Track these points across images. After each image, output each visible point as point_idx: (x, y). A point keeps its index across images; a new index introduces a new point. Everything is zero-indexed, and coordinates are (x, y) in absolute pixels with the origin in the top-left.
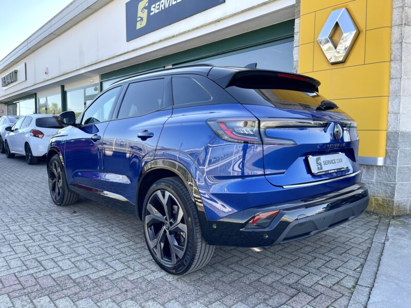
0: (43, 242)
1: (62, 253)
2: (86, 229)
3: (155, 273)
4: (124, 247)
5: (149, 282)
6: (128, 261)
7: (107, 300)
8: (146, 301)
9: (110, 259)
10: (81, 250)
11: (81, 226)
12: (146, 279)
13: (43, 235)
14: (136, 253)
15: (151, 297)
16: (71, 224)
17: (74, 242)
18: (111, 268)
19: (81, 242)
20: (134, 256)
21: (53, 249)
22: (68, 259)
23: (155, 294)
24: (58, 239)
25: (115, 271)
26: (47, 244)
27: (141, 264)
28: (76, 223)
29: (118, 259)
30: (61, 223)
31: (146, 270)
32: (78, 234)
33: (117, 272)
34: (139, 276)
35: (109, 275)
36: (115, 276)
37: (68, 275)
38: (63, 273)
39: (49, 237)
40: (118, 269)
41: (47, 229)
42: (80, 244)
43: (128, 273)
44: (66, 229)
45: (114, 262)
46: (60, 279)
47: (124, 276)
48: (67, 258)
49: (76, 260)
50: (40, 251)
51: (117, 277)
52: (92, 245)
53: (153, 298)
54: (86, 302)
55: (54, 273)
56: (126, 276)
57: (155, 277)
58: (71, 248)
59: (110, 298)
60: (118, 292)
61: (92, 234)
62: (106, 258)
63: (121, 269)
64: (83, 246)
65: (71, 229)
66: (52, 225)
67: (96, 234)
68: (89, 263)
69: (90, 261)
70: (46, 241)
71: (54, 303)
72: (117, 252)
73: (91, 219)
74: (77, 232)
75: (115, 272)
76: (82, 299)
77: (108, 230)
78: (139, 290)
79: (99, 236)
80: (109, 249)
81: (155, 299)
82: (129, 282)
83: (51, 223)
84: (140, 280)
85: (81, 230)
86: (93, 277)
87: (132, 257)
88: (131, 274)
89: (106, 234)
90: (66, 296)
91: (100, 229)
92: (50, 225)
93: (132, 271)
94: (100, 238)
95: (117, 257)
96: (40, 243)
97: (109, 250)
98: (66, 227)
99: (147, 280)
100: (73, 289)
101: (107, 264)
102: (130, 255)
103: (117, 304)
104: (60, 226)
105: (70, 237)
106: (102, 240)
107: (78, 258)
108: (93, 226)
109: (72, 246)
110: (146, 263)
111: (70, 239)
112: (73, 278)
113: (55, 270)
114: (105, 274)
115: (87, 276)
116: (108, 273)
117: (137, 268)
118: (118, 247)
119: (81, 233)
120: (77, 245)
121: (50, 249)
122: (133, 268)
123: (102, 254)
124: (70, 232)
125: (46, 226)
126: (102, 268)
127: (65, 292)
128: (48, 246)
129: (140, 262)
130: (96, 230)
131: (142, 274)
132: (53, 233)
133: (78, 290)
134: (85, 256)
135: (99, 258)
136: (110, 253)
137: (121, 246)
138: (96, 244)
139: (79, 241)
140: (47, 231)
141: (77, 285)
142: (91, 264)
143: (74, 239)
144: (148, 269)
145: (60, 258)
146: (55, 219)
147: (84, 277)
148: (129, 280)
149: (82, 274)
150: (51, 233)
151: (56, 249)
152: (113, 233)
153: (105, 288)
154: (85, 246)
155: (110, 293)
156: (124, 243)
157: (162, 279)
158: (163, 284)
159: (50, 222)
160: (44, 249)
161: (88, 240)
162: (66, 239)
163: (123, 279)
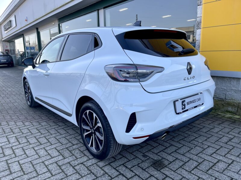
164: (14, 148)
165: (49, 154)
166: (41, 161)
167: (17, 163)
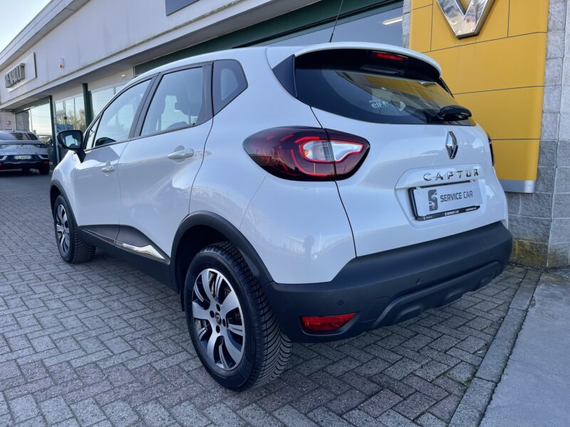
0: (20, 309)
1: (42, 327)
2: (89, 289)
3: (170, 358)
4: (135, 318)
5: (158, 372)
6: (135, 339)
7: (86, 401)
8: (146, 403)
9: (109, 336)
10: (71, 322)
11: (81, 286)
12: (154, 367)
13: (24, 299)
14: (150, 326)
15: (154, 396)
16: (68, 282)
17: (65, 309)
18: (106, 350)
19: (75, 310)
20: (146, 331)
21: (31, 320)
22: (49, 335)
23: (161, 391)
24: (42, 305)
25: (111, 354)
26: (24, 313)
27: (153, 343)
28: (75, 281)
29: (121, 337)
30: (54, 280)
31: (158, 353)
32: (74, 297)
33: (114, 357)
34: (145, 362)
35: (100, 361)
36: (110, 363)
37: (42, 361)
38: (35, 357)
39: (32, 301)
40: (116, 352)
41: (32, 290)
42: (72, 313)
43: (130, 357)
44: (59, 290)
45: (114, 340)
46: (29, 366)
47: (122, 363)
48: (47, 333)
49: (60, 337)
50: (12, 323)
51: (111, 365)
52: (89, 314)
53: (156, 398)
54: (56, 404)
55: (22, 357)
56: (125, 363)
57: (168, 364)
58: (57, 318)
59: (93, 397)
60: (107, 389)
61: (95, 297)
62: (103, 334)
63: (121, 351)
64: (76, 315)
65: (65, 290)
66: (42, 283)
67: (100, 296)
68: (77, 342)
69: (79, 339)
70: (25, 308)
71: (8, 404)
72: (124, 325)
73: (99, 274)
74: (73, 294)
75: (111, 357)
76: (51, 398)
77: (119, 290)
78: (139, 384)
79: (104, 300)
80: (112, 320)
81: (160, 399)
82: (127, 372)
83: (41, 281)
84: (145, 369)
85: (80, 290)
86: (76, 364)
87: (143, 332)
88: (134, 359)
89: (115, 298)
90: (28, 393)
91: (108, 289)
92: (38, 284)
93: (136, 355)
94: (104, 303)
95: (121, 332)
96: (17, 310)
97: (112, 323)
98: (60, 287)
99: (156, 370)
100: (41, 382)
101: (102, 343)
102: (140, 330)
103: (101, 408)
104: (52, 285)
105: (61, 301)
106: (106, 306)
107: (63, 335)
108: (99, 286)
109: (59, 316)
110: (160, 342)
111: (60, 305)
112: (47, 364)
113: (26, 352)
114: (94, 360)
115: (68, 362)
116: (101, 358)
117: (144, 350)
118: (125, 317)
119: (78, 296)
120: (67, 314)
121: (26, 321)
122: (139, 350)
123: (100, 328)
124: (63, 295)
125: (31, 285)
126: (94, 350)
127: (29, 386)
128: (25, 316)
129: (152, 340)
130: (102, 291)
131: (151, 359)
132: (39, 296)
133: (49, 384)
134: (74, 331)
135: (94, 334)
136: (113, 327)
137: (131, 315)
138: (95, 313)
139: (72, 308)
140: (31, 293)
141: (50, 376)
142: (79, 344)
143: (65, 305)
144: (161, 351)
145: (37, 334)
146: (48, 275)
147: (63, 365)
148: (128, 369)
149: (62, 358)
150: (35, 296)
151: (35, 321)
152: (125, 295)
153: (89, 381)
154: (79, 316)
155: (94, 390)
156: (137, 310)
157: (177, 367)
158: (177, 375)
159: (40, 279)
160: (18, 319)
161: (86, 306)
162: (54, 305)
163: (121, 367)
164: (63, 300)
165: (127, 307)
166: (115, 315)
167: (74, 317)
